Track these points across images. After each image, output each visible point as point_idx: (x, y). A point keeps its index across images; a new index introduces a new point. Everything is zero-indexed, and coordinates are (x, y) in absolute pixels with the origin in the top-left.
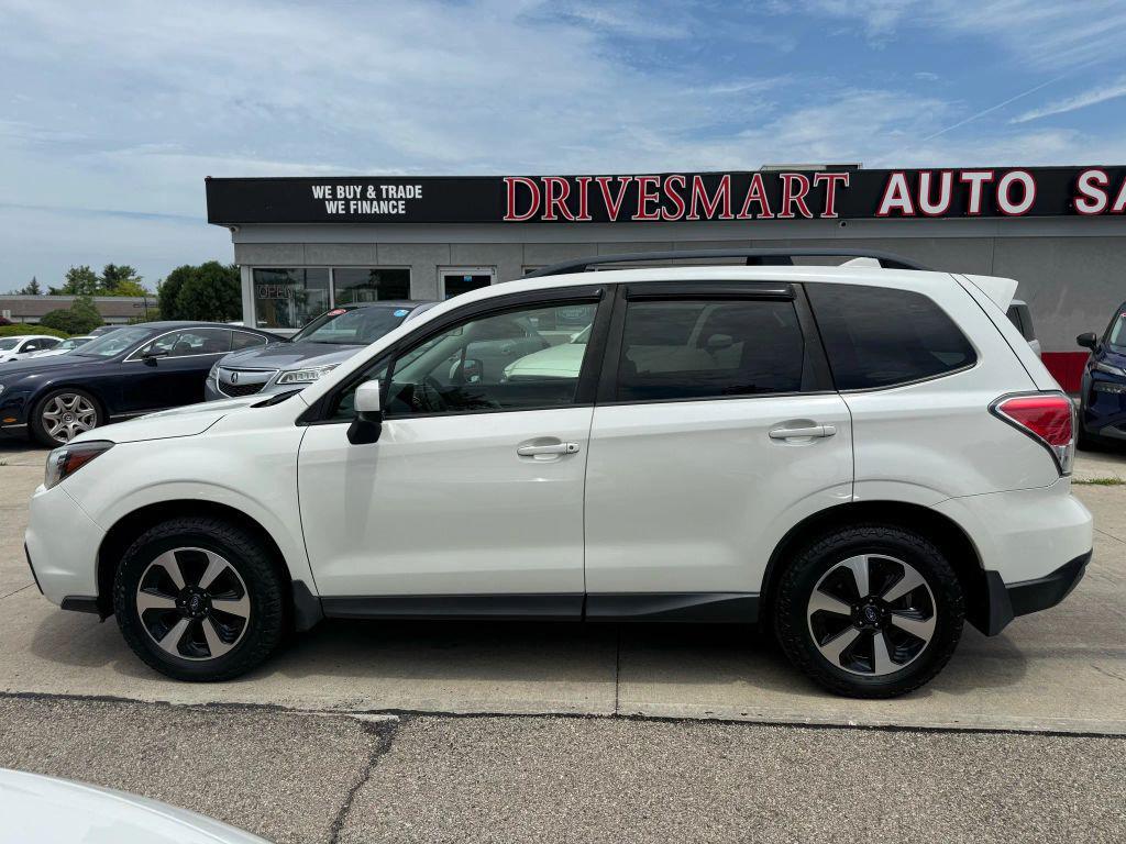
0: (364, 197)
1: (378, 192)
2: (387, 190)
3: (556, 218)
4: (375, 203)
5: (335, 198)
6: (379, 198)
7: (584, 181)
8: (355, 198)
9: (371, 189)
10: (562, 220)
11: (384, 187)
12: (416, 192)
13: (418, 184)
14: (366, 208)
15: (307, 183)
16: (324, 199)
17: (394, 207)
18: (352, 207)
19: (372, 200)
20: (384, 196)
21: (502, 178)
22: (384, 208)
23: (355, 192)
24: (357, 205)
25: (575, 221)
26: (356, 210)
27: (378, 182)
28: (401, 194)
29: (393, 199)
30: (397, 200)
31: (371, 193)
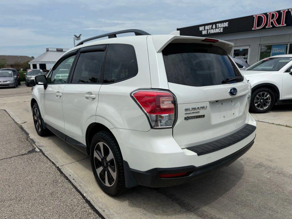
0: (212, 28)
1: (216, 26)
2: (218, 25)
3: (271, 26)
4: (215, 29)
5: (205, 30)
6: (216, 28)
7: (284, 12)
8: (210, 29)
9: (214, 25)
10: (274, 27)
11: (217, 25)
12: (226, 25)
13: (227, 22)
14: (212, 31)
15: (198, 26)
16: (202, 30)
17: (220, 30)
18: (209, 32)
19: (214, 29)
20: (217, 27)
21: (253, 16)
22: (217, 31)
23: (210, 27)
24: (210, 31)
25: (279, 27)
26: (210, 32)
27: (216, 23)
28: (222, 26)
29: (220, 28)
30: (221, 28)
31: (214, 27)
